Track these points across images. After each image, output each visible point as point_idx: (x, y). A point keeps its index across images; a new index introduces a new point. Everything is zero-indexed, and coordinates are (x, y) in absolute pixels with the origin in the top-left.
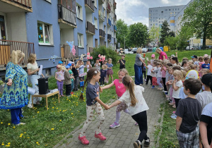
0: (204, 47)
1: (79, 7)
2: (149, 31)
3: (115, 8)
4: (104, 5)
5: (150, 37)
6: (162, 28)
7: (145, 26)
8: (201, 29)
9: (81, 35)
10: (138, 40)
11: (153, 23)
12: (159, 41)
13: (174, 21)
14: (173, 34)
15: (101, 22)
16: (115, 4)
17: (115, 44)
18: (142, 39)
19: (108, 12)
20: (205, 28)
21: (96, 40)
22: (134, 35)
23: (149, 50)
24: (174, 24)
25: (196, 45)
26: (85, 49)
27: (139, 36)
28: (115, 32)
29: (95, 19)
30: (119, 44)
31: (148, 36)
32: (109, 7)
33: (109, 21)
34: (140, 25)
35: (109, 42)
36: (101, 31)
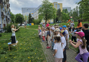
2: (24, 17)
4: (6, 5)
5: (24, 20)
6: (29, 16)
7: (22, 15)
19: (8, 8)
23: (25, 25)
27: (20, 19)
28: (10, 17)
29: (4, 11)
33: (8, 12)
35: (9, 21)
36: (6, 16)
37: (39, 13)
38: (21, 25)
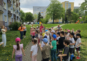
1: (4, 4)
2: (34, 16)
3: (19, 5)
4: (15, 4)
5: (34, 18)
6: (39, 15)
7: (32, 14)
8: (52, 16)
9: (6, 16)
11: (34, 12)
12: (37, 20)
13: (43, 12)
14: (42, 17)
15: (14, 11)
16: (20, 3)
18: (31, 19)
19: (17, 6)
21: (12, 18)
22: (28, 17)
23: (34, 23)
24: (43, 14)
25: (51, 22)
26: (8, 22)
28: (20, 15)
29: (12, 9)
32: (17, 4)
33: (18, 11)
34: (30, 13)
36: (14, 15)
37: (47, 12)
38: (30, 23)
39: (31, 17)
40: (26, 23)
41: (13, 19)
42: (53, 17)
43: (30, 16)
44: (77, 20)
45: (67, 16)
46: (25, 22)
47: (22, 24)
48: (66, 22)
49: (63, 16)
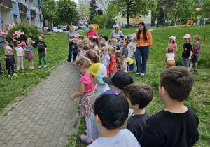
0: (128, 26)
2: (78, 8)
5: (79, 15)
6: (91, 6)
7: (74, 3)
8: (124, 9)
10: (68, 17)
11: (81, 0)
12: (89, 19)
14: (101, 12)
17: (41, 21)
18: (72, 17)
20: (129, 7)
21: (15, 16)
22: (62, 12)
23: (79, 28)
24: (102, 2)
25: (121, 23)
27: (67, 13)
28: (40, 7)
30: (46, 22)
31: (77, 13)
34: (68, 1)
35: (33, 18)
36: (20, 5)
38: (68, 29)
39: (71, 12)
40: (59, 29)
41: (19, 17)
42: (128, 10)
43: (69, 9)
44: (188, 16)
45: (164, 7)
46: (55, 26)
47: (50, 30)
48: (161, 23)
49: (153, 6)
